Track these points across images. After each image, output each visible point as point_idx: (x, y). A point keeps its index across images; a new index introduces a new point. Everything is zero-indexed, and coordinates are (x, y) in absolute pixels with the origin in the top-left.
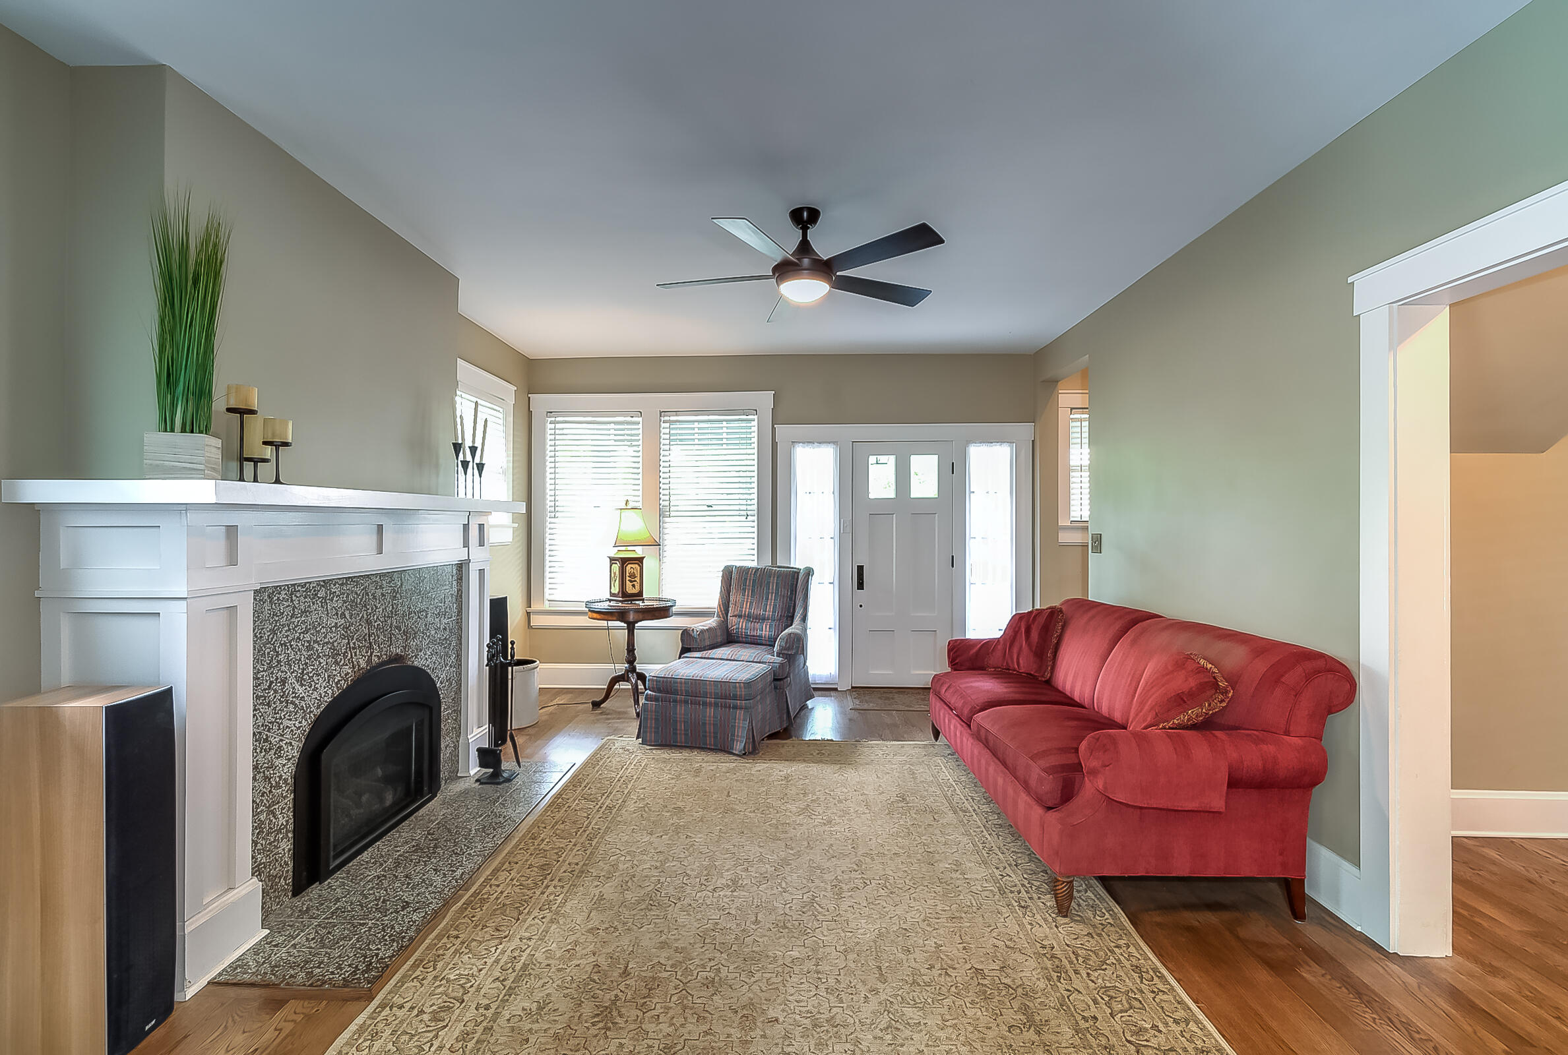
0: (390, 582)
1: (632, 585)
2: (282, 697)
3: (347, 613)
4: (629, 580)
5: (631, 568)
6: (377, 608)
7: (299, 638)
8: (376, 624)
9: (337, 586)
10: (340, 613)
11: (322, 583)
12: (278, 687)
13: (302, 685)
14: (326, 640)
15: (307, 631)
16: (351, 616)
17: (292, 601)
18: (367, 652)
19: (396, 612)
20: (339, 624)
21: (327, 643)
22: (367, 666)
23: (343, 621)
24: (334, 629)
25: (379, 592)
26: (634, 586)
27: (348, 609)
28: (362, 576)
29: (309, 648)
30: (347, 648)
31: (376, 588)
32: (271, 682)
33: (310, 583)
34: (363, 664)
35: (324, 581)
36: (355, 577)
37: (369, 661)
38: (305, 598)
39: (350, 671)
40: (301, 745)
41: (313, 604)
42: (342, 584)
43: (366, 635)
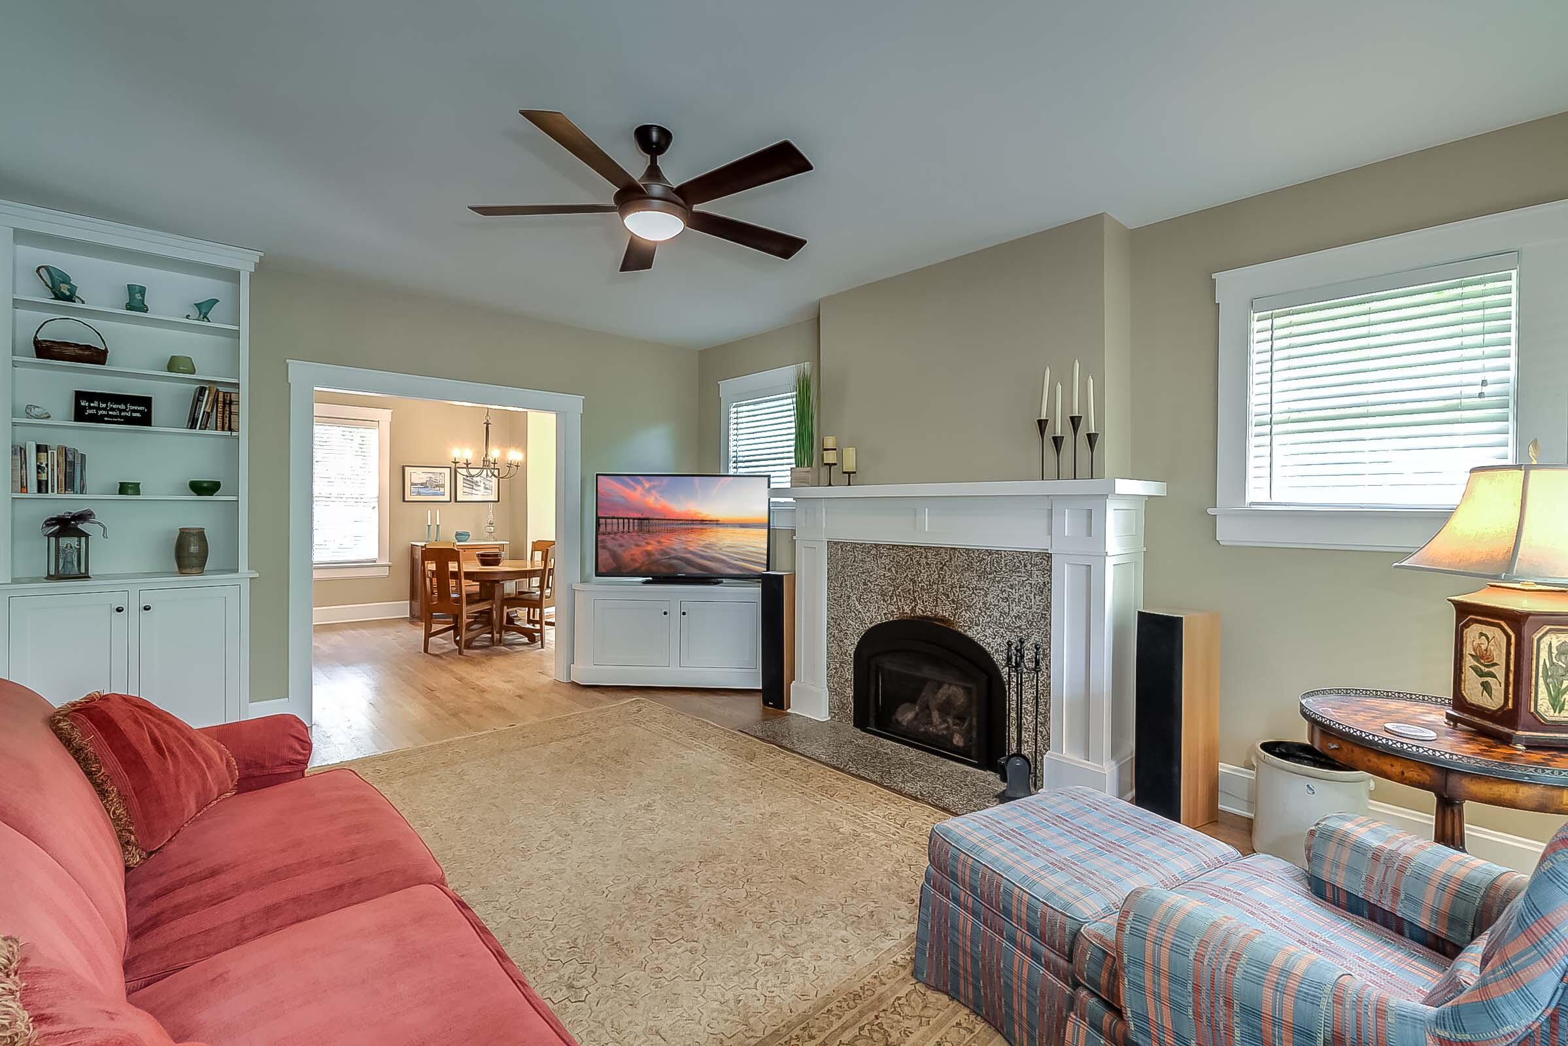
0: (935, 555)
1: (1483, 684)
2: (848, 605)
3: (893, 569)
4: (1475, 669)
5: (1482, 634)
6: (921, 572)
7: (858, 575)
8: (920, 585)
9: (885, 549)
10: (887, 568)
11: (874, 546)
12: (845, 598)
13: (860, 604)
14: (877, 583)
15: (863, 573)
16: (897, 572)
17: (854, 552)
18: (912, 603)
19: (942, 581)
20: (886, 575)
21: (878, 585)
22: (911, 613)
23: (889, 574)
24: (882, 577)
25: (924, 561)
26: (1486, 687)
27: (894, 567)
28: (907, 546)
29: (865, 584)
30: (893, 594)
31: (920, 557)
32: (842, 595)
33: (865, 544)
34: (907, 610)
35: (875, 544)
36: (900, 545)
37: (913, 610)
38: (862, 552)
39: (895, 610)
40: (859, 639)
41: (868, 557)
42: (890, 549)
43: (910, 589)
